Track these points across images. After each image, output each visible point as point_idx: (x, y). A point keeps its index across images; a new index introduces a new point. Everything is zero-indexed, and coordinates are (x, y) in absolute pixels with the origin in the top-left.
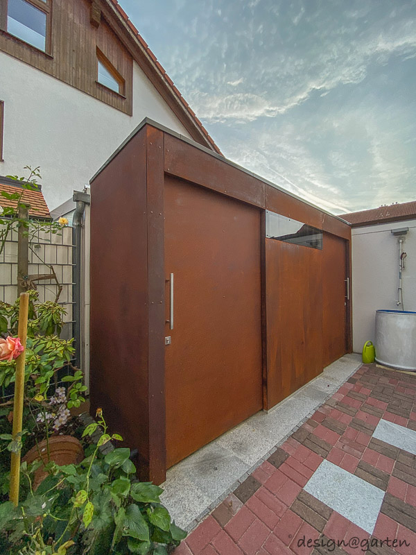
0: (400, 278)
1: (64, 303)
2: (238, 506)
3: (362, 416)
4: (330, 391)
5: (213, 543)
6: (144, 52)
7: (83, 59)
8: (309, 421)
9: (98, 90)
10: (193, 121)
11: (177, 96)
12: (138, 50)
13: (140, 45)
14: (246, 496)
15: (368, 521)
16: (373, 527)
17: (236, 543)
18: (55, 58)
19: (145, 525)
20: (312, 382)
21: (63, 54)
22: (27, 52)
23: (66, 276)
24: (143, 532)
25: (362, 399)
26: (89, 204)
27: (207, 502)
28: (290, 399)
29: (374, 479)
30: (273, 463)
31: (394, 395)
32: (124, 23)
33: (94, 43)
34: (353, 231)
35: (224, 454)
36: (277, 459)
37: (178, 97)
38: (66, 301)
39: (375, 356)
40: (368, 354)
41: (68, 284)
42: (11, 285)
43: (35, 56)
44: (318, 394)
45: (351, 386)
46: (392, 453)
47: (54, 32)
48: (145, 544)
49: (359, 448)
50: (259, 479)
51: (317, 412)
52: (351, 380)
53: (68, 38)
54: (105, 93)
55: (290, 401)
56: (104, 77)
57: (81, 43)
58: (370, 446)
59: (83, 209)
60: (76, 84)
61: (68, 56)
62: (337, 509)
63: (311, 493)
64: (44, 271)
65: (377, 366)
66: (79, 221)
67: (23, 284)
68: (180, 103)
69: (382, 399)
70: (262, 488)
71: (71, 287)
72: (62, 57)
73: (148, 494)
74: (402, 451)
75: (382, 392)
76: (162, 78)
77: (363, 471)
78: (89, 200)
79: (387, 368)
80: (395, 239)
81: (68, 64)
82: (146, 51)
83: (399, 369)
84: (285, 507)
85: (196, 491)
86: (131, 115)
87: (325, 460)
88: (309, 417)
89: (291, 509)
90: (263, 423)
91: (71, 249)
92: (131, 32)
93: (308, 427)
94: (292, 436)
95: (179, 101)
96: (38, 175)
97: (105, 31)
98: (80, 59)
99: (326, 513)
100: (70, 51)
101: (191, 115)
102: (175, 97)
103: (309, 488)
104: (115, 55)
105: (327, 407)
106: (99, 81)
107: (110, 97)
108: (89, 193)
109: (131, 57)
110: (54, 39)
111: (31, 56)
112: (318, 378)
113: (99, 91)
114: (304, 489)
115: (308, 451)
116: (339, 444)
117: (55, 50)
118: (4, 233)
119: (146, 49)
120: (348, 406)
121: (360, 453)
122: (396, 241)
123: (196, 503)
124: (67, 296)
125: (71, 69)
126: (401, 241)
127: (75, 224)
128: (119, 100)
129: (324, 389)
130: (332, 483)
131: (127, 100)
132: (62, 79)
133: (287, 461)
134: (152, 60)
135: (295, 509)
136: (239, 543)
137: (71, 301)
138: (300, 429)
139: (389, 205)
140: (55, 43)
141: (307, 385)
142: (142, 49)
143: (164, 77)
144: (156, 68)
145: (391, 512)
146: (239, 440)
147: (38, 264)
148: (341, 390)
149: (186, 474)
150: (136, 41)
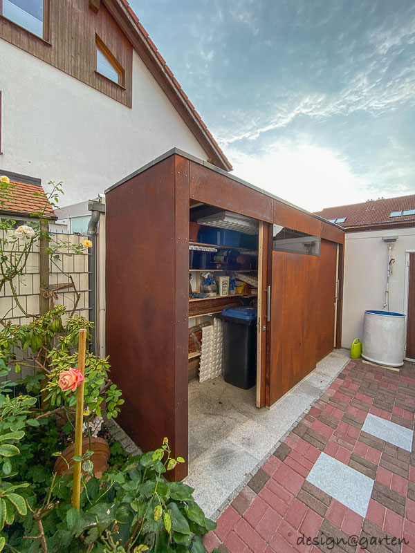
0: (388, 282)
1: (82, 310)
2: (252, 497)
3: (353, 411)
4: (323, 386)
5: (235, 530)
6: (145, 41)
7: (82, 48)
8: (306, 417)
9: (97, 80)
10: (192, 115)
11: (177, 88)
12: (138, 38)
13: (140, 34)
14: (258, 487)
15: (362, 506)
16: (365, 512)
17: (254, 528)
18: (53, 46)
19: (185, 521)
20: (307, 378)
21: (62, 41)
22: (25, 39)
23: (82, 283)
24: (184, 527)
25: (351, 395)
26: (103, 213)
27: (226, 495)
28: (288, 394)
29: (364, 469)
30: (279, 457)
31: (380, 391)
32: (124, 10)
33: (93, 30)
34: (347, 236)
35: (234, 449)
36: (282, 452)
37: (178, 90)
38: (83, 307)
39: (362, 352)
40: (355, 351)
41: (84, 291)
42: (33, 294)
43: (32, 43)
44: (313, 391)
45: (341, 382)
46: (379, 445)
47: (52, 17)
48: (187, 537)
49: (351, 441)
50: (267, 471)
51: (313, 407)
52: (341, 376)
53: (67, 24)
54: (104, 84)
55: (289, 397)
56: (104, 66)
57: (80, 30)
58: (361, 440)
59: (98, 219)
60: (75, 73)
61: (67, 43)
62: (335, 496)
63: (313, 483)
64: (63, 280)
65: (363, 361)
66: (94, 230)
67: (46, 295)
68: (180, 96)
69: (369, 394)
70: (271, 479)
71: (87, 293)
72: (60, 45)
73: (182, 493)
74: (387, 444)
75: (368, 388)
76: (163, 69)
77: (355, 461)
78: (104, 209)
79: (371, 364)
80: (385, 245)
81: (67, 52)
82: (147, 41)
83: (382, 365)
84: (293, 497)
85: (215, 484)
86: (130, 107)
87: (322, 453)
88: (307, 412)
89: (297, 497)
90: (265, 419)
91: (87, 257)
92: (131, 20)
93: (306, 422)
94: (293, 431)
95: (178, 94)
96: (61, 191)
97: (104, 17)
98: (79, 46)
99: (326, 501)
100: (68, 36)
101: (191, 109)
102: (175, 89)
103: (311, 478)
104: (114, 43)
105: (321, 403)
106: (98, 71)
107: (110, 88)
108: (104, 202)
109: (131, 46)
110: (52, 25)
111: (29, 43)
112: (311, 374)
113: (98, 82)
114: (307, 479)
115: (308, 445)
116: (333, 438)
117: (53, 37)
118: (27, 246)
119: (147, 39)
120: (340, 401)
121: (352, 446)
122: (386, 248)
123: (217, 494)
124: (84, 303)
125: (70, 58)
126: (390, 248)
127: (91, 232)
128: (119, 91)
129: (317, 384)
130: (329, 474)
131: (127, 91)
132: (61, 68)
133: (290, 455)
134: (153, 50)
135: (300, 497)
136: (257, 529)
137: (87, 307)
138: (300, 424)
139: (375, 200)
140: (53, 29)
141: (302, 381)
142: (143, 38)
143: (164, 68)
144: (156, 59)
145: (379, 498)
146: (247, 435)
147: (57, 273)
148: (333, 386)
149: (203, 469)
150: (137, 29)
